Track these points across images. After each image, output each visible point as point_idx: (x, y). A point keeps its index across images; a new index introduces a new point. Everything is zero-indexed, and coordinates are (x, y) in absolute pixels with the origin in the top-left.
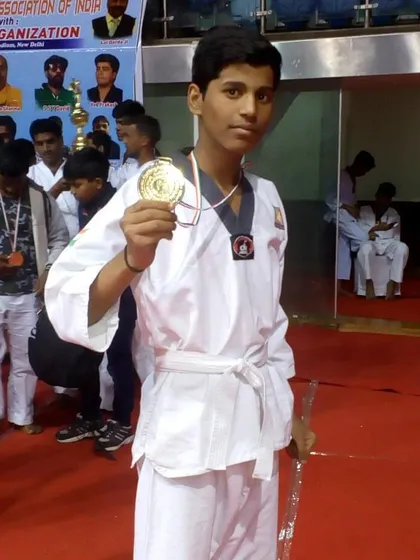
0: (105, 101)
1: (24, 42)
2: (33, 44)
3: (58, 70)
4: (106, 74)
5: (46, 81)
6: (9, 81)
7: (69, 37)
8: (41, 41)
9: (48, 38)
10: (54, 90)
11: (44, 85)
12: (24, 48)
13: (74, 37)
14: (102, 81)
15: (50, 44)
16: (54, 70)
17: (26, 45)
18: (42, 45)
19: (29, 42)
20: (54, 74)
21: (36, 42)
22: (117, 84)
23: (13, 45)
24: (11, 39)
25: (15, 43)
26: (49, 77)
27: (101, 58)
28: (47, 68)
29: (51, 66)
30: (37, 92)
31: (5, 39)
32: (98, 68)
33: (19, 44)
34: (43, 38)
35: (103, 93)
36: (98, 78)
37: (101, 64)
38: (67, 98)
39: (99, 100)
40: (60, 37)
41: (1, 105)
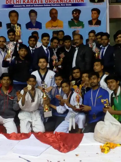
0: (95, 25)
1: (63, 4)
2: (67, 5)
3: (77, 14)
4: (95, 15)
5: (73, 18)
6: (58, 18)
7: (80, 2)
8: (70, 4)
9: (72, 3)
10: (75, 21)
11: (72, 19)
12: (64, 6)
13: (82, 2)
14: (94, 18)
15: (73, 5)
16: (76, 14)
17: (65, 5)
18: (71, 5)
19: (65, 4)
20: (75, 15)
21: (68, 4)
22: (99, 19)
23: (59, 5)
24: (58, 3)
25: (60, 4)
26: (74, 16)
27: (93, 10)
28: (73, 13)
29: (75, 12)
30: (69, 22)
31: (55, 3)
32: (92, 13)
33: (62, 5)
34: (70, 3)
35: (94, 22)
36: (92, 17)
37: (94, 12)
38: (81, 24)
39: (93, 25)
40: (77, 2)
41: (55, 27)
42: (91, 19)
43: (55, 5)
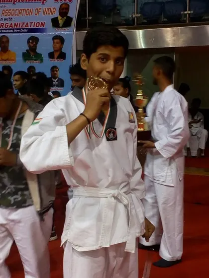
0: (57, 59)
1: (17, 29)
2: (22, 31)
3: (34, 43)
4: (58, 45)
5: (28, 49)
7: (39, 27)
8: (26, 29)
9: (29, 27)
10: (32, 53)
11: (27, 50)
12: (18, 32)
13: (42, 27)
14: (56, 49)
15: (30, 31)
16: (32, 43)
17: (19, 31)
18: (26, 31)
19: (20, 29)
20: (32, 45)
21: (23, 29)
23: (12, 31)
24: (11, 28)
25: (13, 30)
26: (30, 46)
27: (55, 38)
28: (28, 42)
29: (31, 41)
30: (24, 54)
31: (8, 28)
32: (54, 42)
33: (15, 30)
34: (27, 27)
35: (56, 55)
36: (54, 47)
37: (56, 41)
38: (38, 57)
39: (54, 58)
40: (35, 27)
41: (6, 60)
42: (52, 50)
43: (7, 31)
